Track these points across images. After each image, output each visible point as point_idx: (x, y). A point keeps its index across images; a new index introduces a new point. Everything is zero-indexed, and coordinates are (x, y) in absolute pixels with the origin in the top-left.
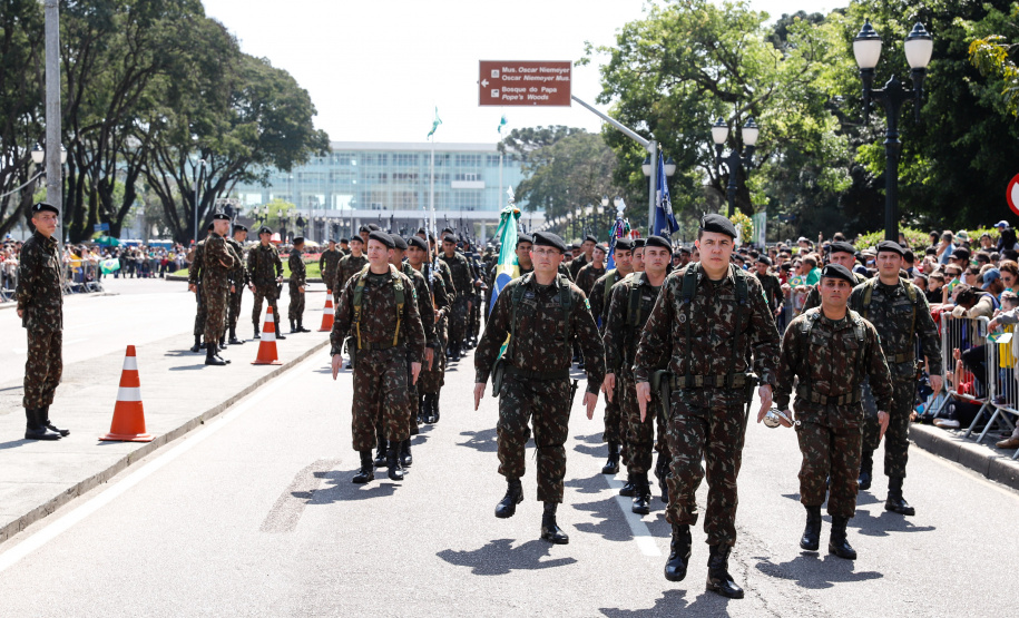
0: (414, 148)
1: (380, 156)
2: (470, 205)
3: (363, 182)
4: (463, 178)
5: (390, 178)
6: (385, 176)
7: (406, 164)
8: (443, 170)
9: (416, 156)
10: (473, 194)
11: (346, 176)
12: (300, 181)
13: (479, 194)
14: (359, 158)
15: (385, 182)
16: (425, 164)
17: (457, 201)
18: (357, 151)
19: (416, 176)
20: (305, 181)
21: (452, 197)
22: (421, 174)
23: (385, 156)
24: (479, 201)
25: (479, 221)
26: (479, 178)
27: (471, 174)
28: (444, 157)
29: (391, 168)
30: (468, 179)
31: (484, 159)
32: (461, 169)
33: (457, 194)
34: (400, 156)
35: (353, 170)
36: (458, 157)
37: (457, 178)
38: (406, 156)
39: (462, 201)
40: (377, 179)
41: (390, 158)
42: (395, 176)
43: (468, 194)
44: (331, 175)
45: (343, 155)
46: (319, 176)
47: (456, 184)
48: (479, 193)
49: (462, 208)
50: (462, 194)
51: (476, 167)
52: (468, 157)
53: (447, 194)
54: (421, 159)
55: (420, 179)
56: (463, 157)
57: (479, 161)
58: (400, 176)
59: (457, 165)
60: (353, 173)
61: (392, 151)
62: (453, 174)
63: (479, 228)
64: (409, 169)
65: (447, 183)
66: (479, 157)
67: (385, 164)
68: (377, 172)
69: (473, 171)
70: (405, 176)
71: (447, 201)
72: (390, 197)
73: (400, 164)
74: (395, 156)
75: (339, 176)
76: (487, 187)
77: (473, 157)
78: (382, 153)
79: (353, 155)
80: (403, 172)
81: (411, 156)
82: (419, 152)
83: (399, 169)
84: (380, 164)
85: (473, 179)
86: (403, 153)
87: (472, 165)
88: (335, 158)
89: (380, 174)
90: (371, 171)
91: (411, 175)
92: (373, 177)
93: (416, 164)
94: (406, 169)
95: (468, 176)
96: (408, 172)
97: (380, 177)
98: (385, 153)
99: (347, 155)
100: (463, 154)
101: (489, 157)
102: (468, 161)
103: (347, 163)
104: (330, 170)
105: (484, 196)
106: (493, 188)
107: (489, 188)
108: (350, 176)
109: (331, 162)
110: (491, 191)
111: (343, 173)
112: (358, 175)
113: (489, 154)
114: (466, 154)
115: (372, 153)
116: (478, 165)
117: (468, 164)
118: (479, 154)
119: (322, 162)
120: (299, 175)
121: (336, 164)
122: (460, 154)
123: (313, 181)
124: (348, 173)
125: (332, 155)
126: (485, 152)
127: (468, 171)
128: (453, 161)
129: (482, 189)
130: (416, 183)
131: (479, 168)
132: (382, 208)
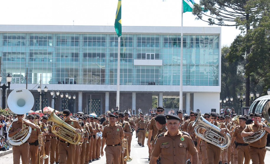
0: (102, 31)
1: (73, 38)
2: (150, 80)
3: (58, 60)
4: (144, 57)
5: (81, 57)
6: (77, 55)
7: (94, 45)
8: (126, 50)
9: (103, 39)
10: (153, 71)
11: (44, 56)
13: (157, 71)
14: (55, 40)
15: (77, 60)
16: (112, 45)
17: (138, 76)
18: (53, 33)
19: (103, 55)
20: (8, 59)
21: (135, 73)
22: (108, 53)
23: (77, 38)
24: (157, 77)
25: (157, 94)
26: (157, 57)
27: (150, 54)
29: (82, 49)
30: (148, 58)
31: (161, 41)
32: (142, 50)
33: (138, 71)
34: (90, 38)
36: (139, 39)
37: (139, 57)
38: (94, 38)
39: (143, 76)
40: (70, 58)
41: (81, 40)
42: (85, 55)
43: (148, 71)
44: (31, 54)
45: (41, 38)
46: (21, 56)
47: (138, 62)
48: (157, 69)
49: (143, 83)
50: (143, 71)
51: (155, 48)
52: (148, 39)
53: (130, 70)
54: (108, 40)
55: (107, 58)
56: (144, 39)
57: (157, 43)
58: (90, 55)
59: (139, 46)
60: (50, 53)
61: (83, 34)
62: (135, 54)
64: (98, 49)
65: (130, 61)
66: (157, 39)
67: (77, 45)
68: (70, 51)
69: (153, 51)
70: (94, 55)
71: (130, 76)
72: (81, 73)
73: (90, 45)
74: (85, 38)
76: (164, 65)
77: (153, 39)
78: (75, 36)
79: (50, 38)
80: (92, 52)
81: (99, 38)
82: (106, 34)
83: (90, 49)
84: (72, 45)
85: (152, 58)
86: (92, 36)
87: (152, 46)
88: (35, 41)
89: (73, 54)
90: (65, 51)
91: (99, 55)
92: (66, 57)
93: (103, 45)
94: (95, 49)
95: (148, 55)
96: (97, 52)
97: (73, 56)
98: (77, 35)
99: (45, 38)
100: (144, 36)
101: (166, 39)
102: (148, 43)
103: (45, 45)
104: (31, 50)
105: (161, 72)
106: (169, 65)
107: (166, 65)
108: (47, 56)
109: (31, 44)
110: (168, 68)
111: (41, 53)
112: (54, 54)
113: (166, 37)
114: (146, 37)
115: (65, 35)
116: (157, 46)
117: (148, 45)
118: (157, 36)
119: (24, 44)
120: (5, 54)
121: (35, 45)
122: (142, 36)
123: (16, 59)
124: (45, 54)
125: (32, 38)
126: (163, 35)
127: (148, 50)
128: (135, 41)
129: (160, 66)
130: (104, 61)
131: (157, 48)
132: (74, 83)
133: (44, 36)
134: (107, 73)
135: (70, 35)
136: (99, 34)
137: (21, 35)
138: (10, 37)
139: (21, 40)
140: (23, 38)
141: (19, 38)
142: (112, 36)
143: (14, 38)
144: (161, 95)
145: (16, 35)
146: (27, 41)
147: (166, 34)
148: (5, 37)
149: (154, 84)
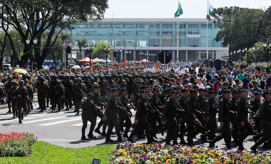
1: (157, 24)
2: (194, 44)
3: (149, 35)
4: (191, 33)
5: (161, 33)
6: (159, 33)
7: (167, 27)
8: (183, 30)
9: (172, 24)
10: (196, 40)
11: (143, 33)
12: (124, 35)
13: (198, 40)
14: (148, 25)
15: (159, 35)
16: (175, 28)
17: (189, 43)
18: (147, 22)
19: (172, 32)
20: (126, 35)
21: (187, 41)
22: (174, 31)
23: (159, 24)
24: (198, 43)
25: (198, 51)
26: (198, 33)
27: (195, 32)
28: (183, 25)
29: (161, 30)
30: (194, 34)
31: (200, 25)
32: (191, 30)
33: (189, 40)
34: (165, 24)
35: (146, 30)
36: (189, 25)
37: (189, 33)
38: (167, 24)
39: (191, 43)
40: (155, 34)
41: (161, 25)
42: (163, 32)
43: (193, 40)
44: (137, 32)
45: (142, 24)
46: (131, 33)
47: (188, 36)
49: (191, 46)
50: (191, 40)
52: (193, 24)
53: (185, 40)
54: (174, 25)
55: (174, 34)
56: (191, 24)
57: (198, 26)
58: (165, 32)
59: (189, 28)
60: (145, 32)
61: (162, 22)
62: (187, 32)
63: (198, 54)
65: (184, 35)
66: (198, 24)
67: (159, 28)
68: (156, 31)
69: (196, 30)
70: (167, 32)
71: (185, 43)
72: (161, 41)
73: (165, 28)
74: (163, 24)
75: (140, 33)
76: (201, 37)
77: (196, 24)
78: (157, 23)
79: (146, 24)
80: (166, 31)
81: (169, 24)
82: (173, 22)
83: (165, 30)
84: (157, 28)
85: (196, 34)
86: (166, 23)
87: (195, 28)
88: (138, 25)
90: (153, 31)
91: (169, 32)
92: (154, 33)
93: (171, 28)
96: (168, 31)
97: (157, 33)
98: (159, 23)
99: (143, 24)
101: (202, 25)
102: (193, 26)
103: (143, 28)
104: (136, 30)
105: (200, 41)
106: (204, 37)
107: (202, 37)
108: (144, 33)
109: (137, 27)
110: (203, 39)
111: (142, 32)
112: (148, 32)
113: (202, 23)
114: (192, 23)
115: (153, 23)
116: (198, 28)
117: (193, 28)
118: (198, 23)
119: (133, 27)
120: (124, 32)
121: (139, 28)
122: (190, 23)
123: (129, 35)
124: (143, 32)
125: (137, 24)
126: (201, 22)
127: (193, 30)
128: (187, 26)
129: (199, 38)
130: (172, 35)
131: (198, 29)
132: (157, 46)
134: (174, 41)
135: (155, 23)
136: (170, 22)
137: (131, 23)
138: (126, 24)
139: (131, 25)
140: (132, 24)
141: (130, 24)
142: (176, 23)
143: (128, 24)
144: (200, 51)
145: (129, 23)
146: (134, 26)
147: (202, 22)
148: (124, 24)
149: (196, 47)
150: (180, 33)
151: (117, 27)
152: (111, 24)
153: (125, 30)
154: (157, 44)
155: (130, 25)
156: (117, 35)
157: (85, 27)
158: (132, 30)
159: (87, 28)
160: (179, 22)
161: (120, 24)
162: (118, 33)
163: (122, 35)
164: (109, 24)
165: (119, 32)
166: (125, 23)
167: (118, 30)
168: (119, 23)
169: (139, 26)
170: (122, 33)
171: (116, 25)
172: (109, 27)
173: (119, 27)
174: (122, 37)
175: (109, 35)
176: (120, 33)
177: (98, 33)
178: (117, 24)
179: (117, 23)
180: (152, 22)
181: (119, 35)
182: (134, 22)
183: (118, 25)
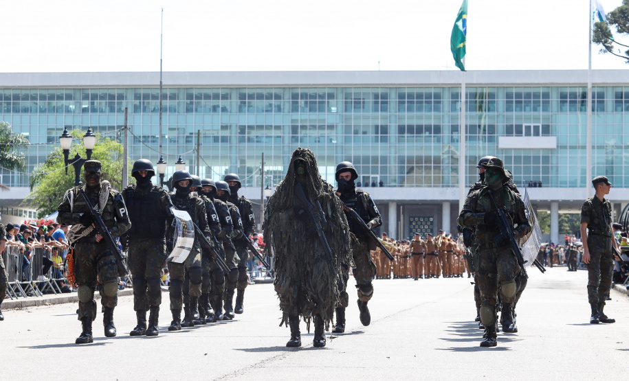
0: (435, 80)
1: (376, 96)
2: (532, 177)
3: (347, 140)
4: (519, 132)
5: (393, 133)
6: (384, 130)
7: (420, 109)
8: (483, 118)
9: (438, 96)
10: (536, 159)
12: (242, 140)
13: (546, 159)
14: (341, 99)
15: (384, 140)
16: (454, 109)
18: (337, 87)
19: (438, 129)
20: (249, 140)
22: (446, 124)
23: (385, 96)
24: (546, 170)
25: (547, 204)
26: (547, 130)
27: (532, 125)
28: (481, 99)
29: (394, 118)
30: (528, 134)
31: (554, 99)
32: (515, 117)
34: (410, 96)
35: (329, 119)
36: (509, 96)
37: (509, 131)
38: (419, 95)
39: (518, 170)
40: (371, 135)
41: (393, 99)
42: (401, 130)
43: (527, 159)
44: (294, 129)
45: (314, 96)
46: (273, 133)
47: (506, 142)
48: (546, 157)
50: (518, 159)
51: (541, 113)
52: (528, 95)
54: (446, 100)
55: (446, 134)
56: (518, 95)
57: (546, 103)
58: (411, 129)
59: (509, 109)
60: (331, 127)
61: (396, 87)
62: (501, 125)
64: (427, 118)
65: (491, 140)
66: (546, 95)
67: (384, 109)
68: (371, 123)
69: (536, 119)
70: (420, 129)
72: (394, 165)
73: (410, 109)
74: (402, 96)
75: (309, 132)
76: (561, 147)
77: (536, 96)
78: (380, 91)
79: (331, 96)
80: (415, 123)
81: (429, 96)
82: (443, 87)
83: (411, 118)
84: (376, 110)
85: (537, 134)
86: (415, 91)
87: (535, 110)
88: (301, 102)
89: (377, 127)
90: (362, 123)
91: (428, 128)
92: (364, 133)
93: (437, 109)
94: (420, 118)
95: (528, 128)
96: (424, 122)
97: (377, 133)
98: (384, 91)
99: (322, 97)
100: (519, 90)
101: (563, 96)
102: (527, 103)
103: (321, 110)
104: (293, 121)
105: (554, 161)
106: (571, 147)
107: (565, 147)
108: (326, 132)
109: (295, 109)
110: (568, 153)
111: (314, 127)
112: (339, 128)
113: (564, 90)
114: (523, 91)
115: (362, 91)
116: (545, 109)
117: (527, 108)
118: (546, 90)
119: (279, 109)
120: (242, 130)
121: (303, 111)
122: (514, 91)
123: (264, 139)
124: (322, 127)
125: (295, 96)
126: (557, 87)
127: (528, 119)
128: (501, 101)
129: (551, 150)
130: (439, 141)
131: (546, 113)
132: (379, 185)
133: (320, 92)
134: (446, 165)
135: (371, 91)
136: (429, 86)
137: (273, 91)
138: (251, 97)
139: (273, 102)
140: (278, 97)
141: (269, 97)
142: (455, 91)
143: (260, 97)
144: (555, 207)
145: (264, 92)
146: (286, 103)
147: (565, 86)
148: (242, 97)
149: (540, 186)
150: (472, 129)
151: (215, 109)
152: (190, 97)
153: (247, 119)
154: (378, 176)
155: (270, 101)
156: (216, 139)
157: (85, 110)
158: (274, 119)
159: (94, 110)
160: (468, 86)
161: (225, 97)
162: (221, 134)
163: (234, 141)
164: (183, 96)
165: (224, 128)
166: (247, 92)
167: (219, 119)
168: (221, 92)
169: (306, 103)
170: (234, 134)
171: (212, 102)
172: (182, 108)
173: (224, 110)
174: (234, 149)
175: (182, 141)
176: (226, 133)
177: (138, 132)
178: (216, 97)
179: (215, 91)
180: (357, 86)
181: (224, 139)
182: (284, 88)
183: (221, 103)
